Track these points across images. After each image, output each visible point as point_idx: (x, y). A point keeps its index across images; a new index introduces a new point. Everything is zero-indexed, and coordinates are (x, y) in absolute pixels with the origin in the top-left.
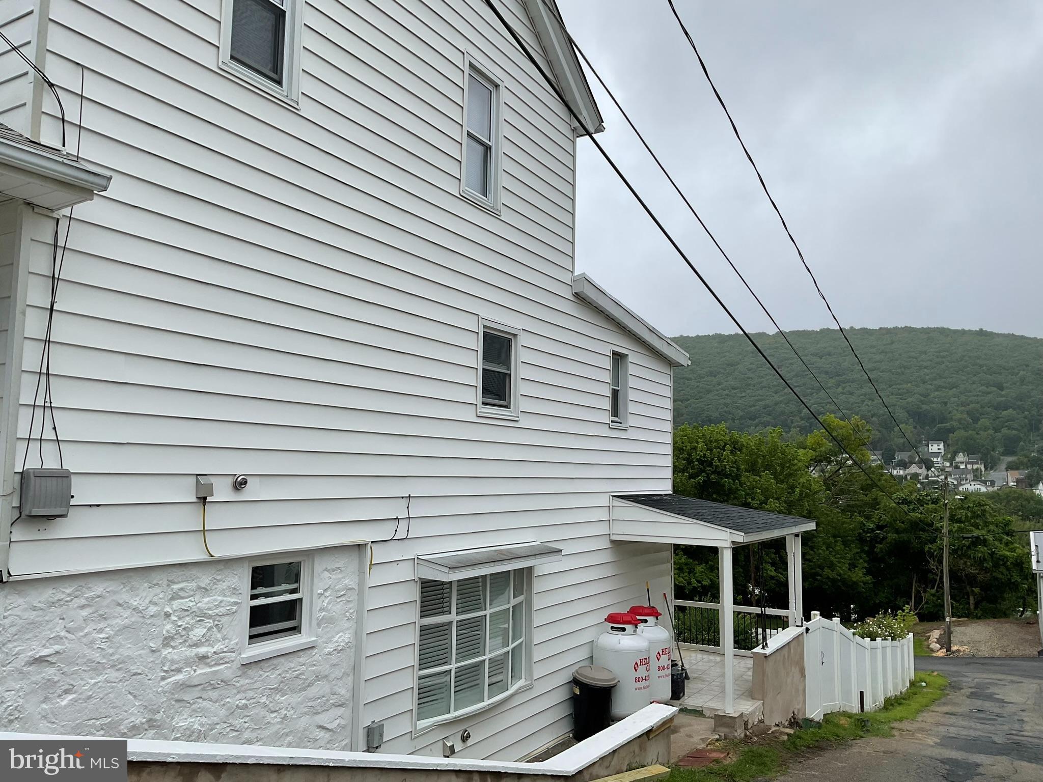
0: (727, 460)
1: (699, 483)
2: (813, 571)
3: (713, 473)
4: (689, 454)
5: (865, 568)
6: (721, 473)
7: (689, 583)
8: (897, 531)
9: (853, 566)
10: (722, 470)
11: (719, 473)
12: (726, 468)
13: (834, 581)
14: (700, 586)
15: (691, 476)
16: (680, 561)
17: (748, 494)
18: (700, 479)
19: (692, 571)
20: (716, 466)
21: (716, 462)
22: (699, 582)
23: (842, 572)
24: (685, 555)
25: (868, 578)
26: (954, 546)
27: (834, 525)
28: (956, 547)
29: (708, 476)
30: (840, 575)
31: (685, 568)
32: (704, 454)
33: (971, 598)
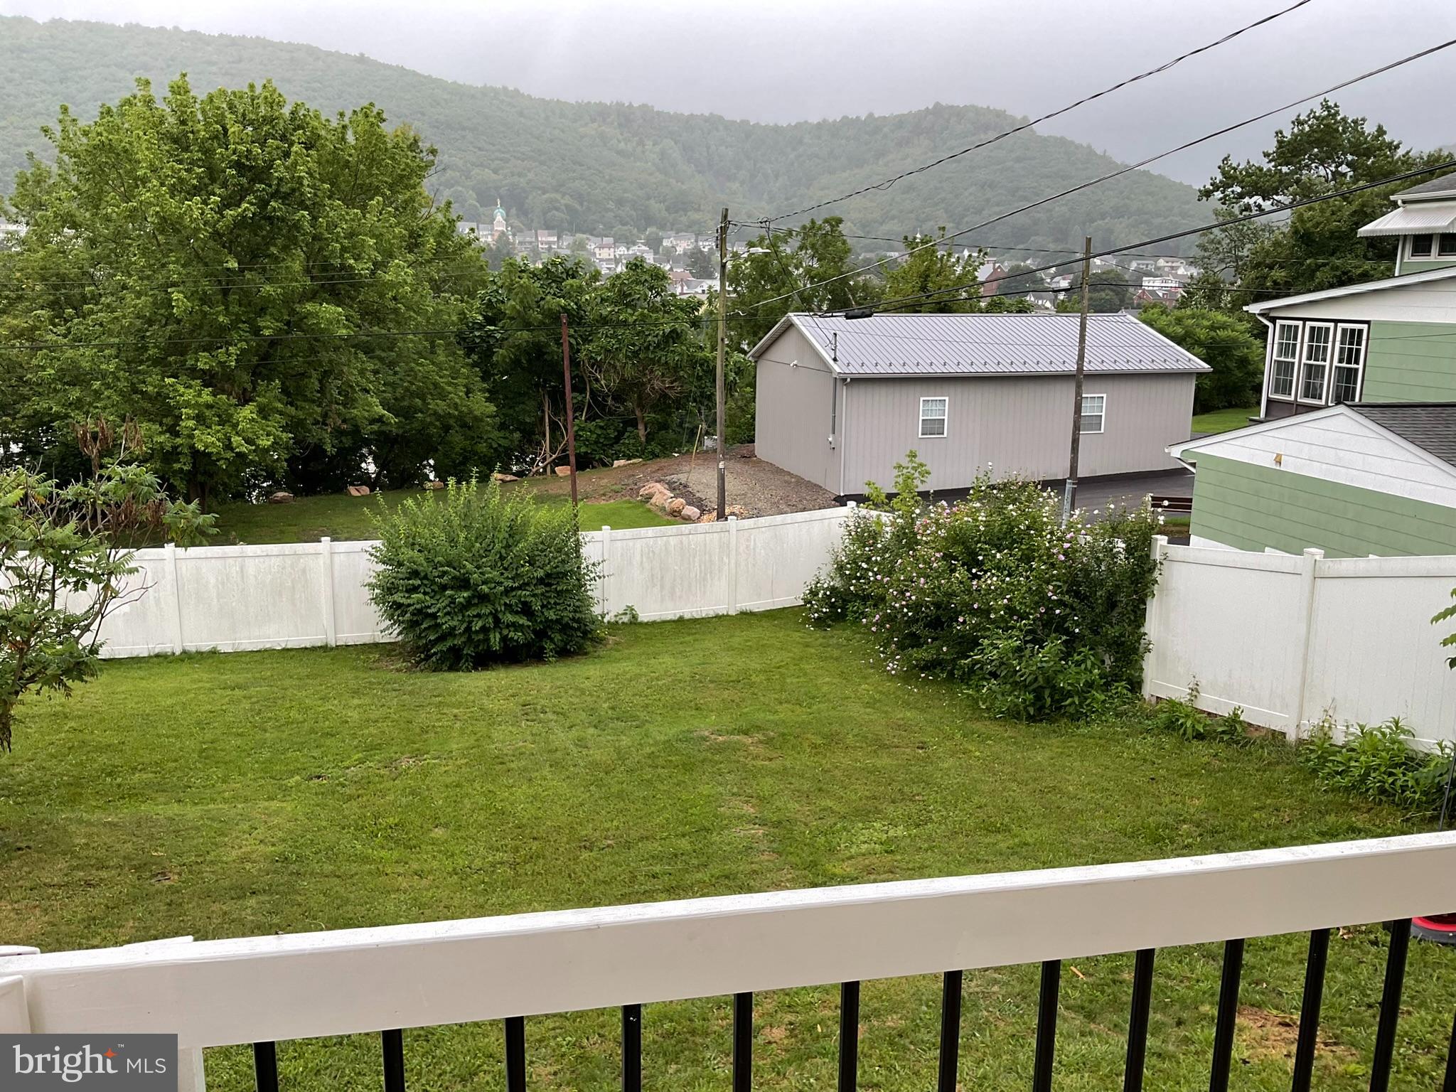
0: (305, 166)
1: (244, 217)
3: (274, 196)
4: (208, 152)
5: (486, 391)
6: (291, 196)
7: (229, 447)
9: (469, 390)
10: (293, 190)
11: (285, 198)
12: (302, 184)
13: (444, 418)
14: (254, 451)
15: (227, 203)
16: (200, 400)
17: (344, 249)
18: (247, 207)
19: (225, 420)
20: (280, 179)
21: (280, 171)
22: (249, 441)
23: (458, 401)
24: (206, 386)
26: (634, 345)
28: (637, 348)
29: (263, 204)
30: (456, 406)
31: (209, 413)
32: (247, 150)
33: (641, 427)
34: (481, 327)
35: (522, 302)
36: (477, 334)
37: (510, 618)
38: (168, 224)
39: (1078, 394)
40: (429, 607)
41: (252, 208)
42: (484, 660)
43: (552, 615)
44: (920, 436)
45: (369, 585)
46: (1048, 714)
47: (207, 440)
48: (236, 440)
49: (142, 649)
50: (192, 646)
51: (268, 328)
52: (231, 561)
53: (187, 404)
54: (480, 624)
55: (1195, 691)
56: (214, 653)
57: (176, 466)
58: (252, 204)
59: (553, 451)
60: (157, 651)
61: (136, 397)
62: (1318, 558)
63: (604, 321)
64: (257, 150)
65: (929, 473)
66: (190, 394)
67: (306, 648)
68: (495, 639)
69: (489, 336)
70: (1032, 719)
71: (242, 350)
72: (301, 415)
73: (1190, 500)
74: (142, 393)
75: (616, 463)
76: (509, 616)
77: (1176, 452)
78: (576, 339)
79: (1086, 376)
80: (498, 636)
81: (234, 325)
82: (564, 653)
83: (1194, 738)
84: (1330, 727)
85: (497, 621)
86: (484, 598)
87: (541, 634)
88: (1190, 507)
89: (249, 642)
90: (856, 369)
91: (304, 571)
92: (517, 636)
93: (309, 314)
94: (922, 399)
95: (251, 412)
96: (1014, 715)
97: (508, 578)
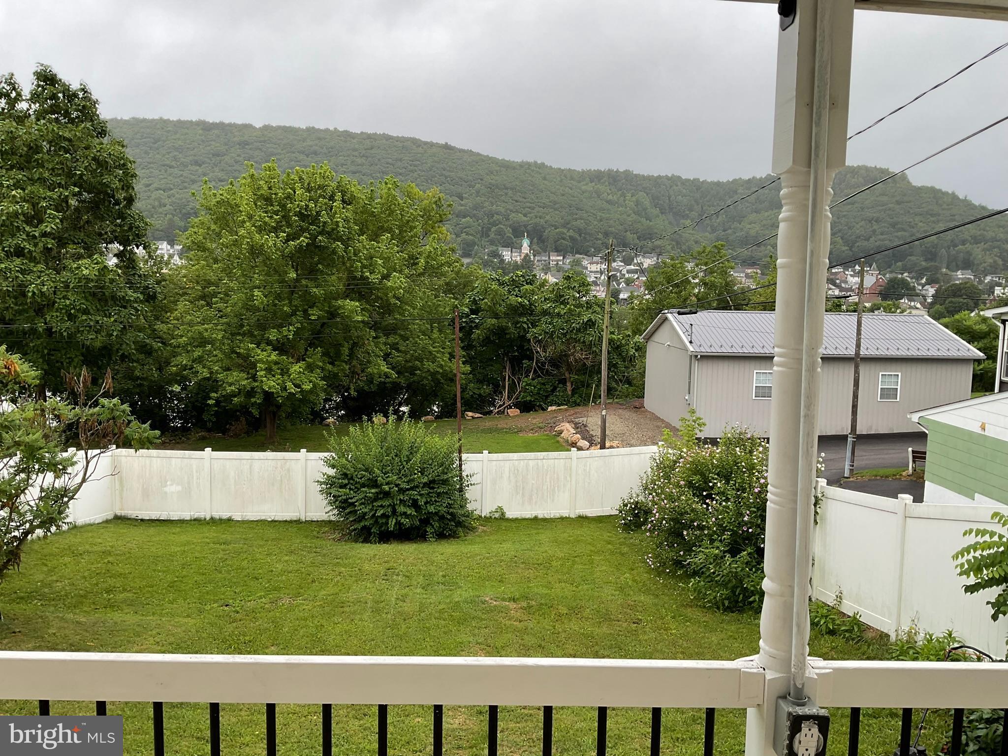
0: (342, 215)
1: (301, 246)
2: (411, 364)
3: (321, 233)
4: (283, 207)
5: (464, 357)
6: (332, 234)
7: (285, 389)
8: (496, 316)
9: (452, 356)
10: (333, 229)
11: (329, 234)
12: (338, 226)
13: (434, 374)
14: (300, 392)
15: (290, 238)
16: (269, 359)
17: (364, 266)
18: (304, 240)
19: (285, 372)
20: (325, 223)
21: (324, 218)
22: (297, 386)
23: (443, 363)
24: (274, 350)
25: (468, 368)
26: (563, 329)
27: (428, 310)
28: (565, 331)
29: (313, 238)
30: (441, 366)
31: (274, 367)
32: (306, 205)
33: (569, 384)
34: (467, 316)
35: (492, 300)
36: (464, 320)
37: (401, 509)
38: (255, 251)
39: (857, 372)
40: (351, 498)
41: (306, 241)
42: (385, 537)
43: (432, 509)
44: (754, 398)
45: (318, 481)
46: (742, 607)
47: (271, 384)
48: (289, 384)
49: (186, 515)
50: (216, 515)
51: (313, 315)
52: (245, 462)
53: (261, 361)
54: (382, 512)
55: (839, 598)
56: (230, 520)
57: (253, 400)
58: (307, 238)
59: (509, 398)
60: (195, 517)
61: (234, 355)
62: (907, 502)
63: (545, 313)
64: (312, 205)
65: (705, 425)
66: (265, 356)
67: (286, 521)
68: (392, 522)
69: (472, 322)
70: (729, 609)
71: (298, 328)
72: (335, 370)
73: (925, 453)
74: (237, 353)
75: (550, 408)
76: (402, 507)
77: (915, 418)
78: (528, 324)
79: (862, 359)
80: (394, 521)
81: (294, 314)
82: (441, 536)
83: (826, 634)
84: (915, 634)
85: (394, 512)
86: (387, 494)
87: (425, 522)
88: (925, 458)
89: (253, 514)
90: (706, 349)
91: (289, 470)
92: (405, 521)
93: (340, 307)
94: (755, 371)
95: (300, 367)
96: (717, 606)
97: (404, 482)
